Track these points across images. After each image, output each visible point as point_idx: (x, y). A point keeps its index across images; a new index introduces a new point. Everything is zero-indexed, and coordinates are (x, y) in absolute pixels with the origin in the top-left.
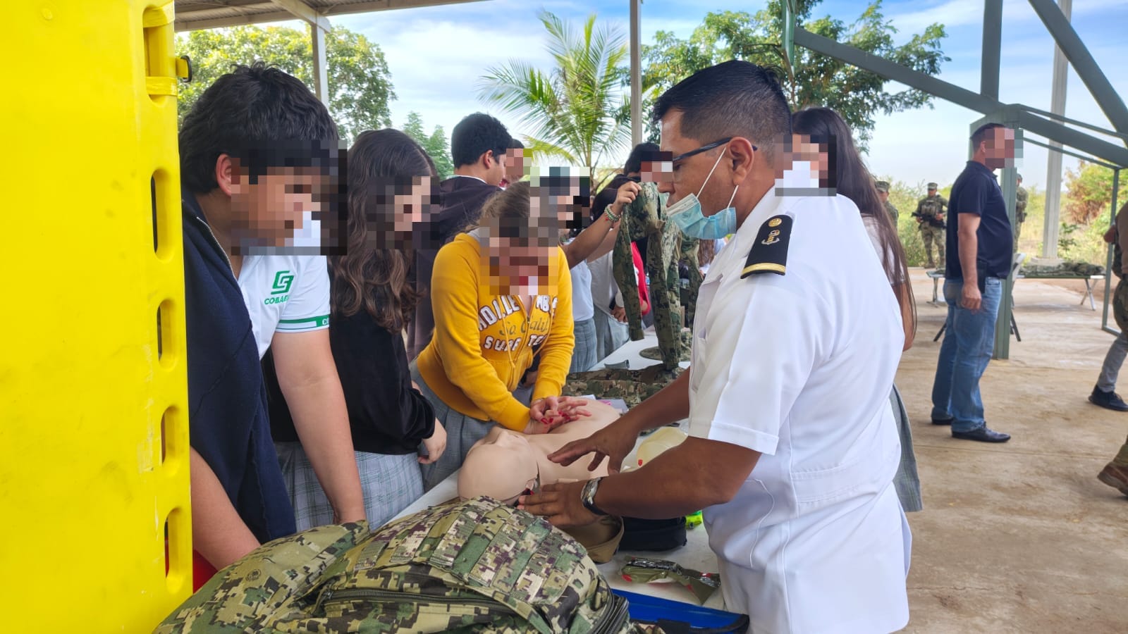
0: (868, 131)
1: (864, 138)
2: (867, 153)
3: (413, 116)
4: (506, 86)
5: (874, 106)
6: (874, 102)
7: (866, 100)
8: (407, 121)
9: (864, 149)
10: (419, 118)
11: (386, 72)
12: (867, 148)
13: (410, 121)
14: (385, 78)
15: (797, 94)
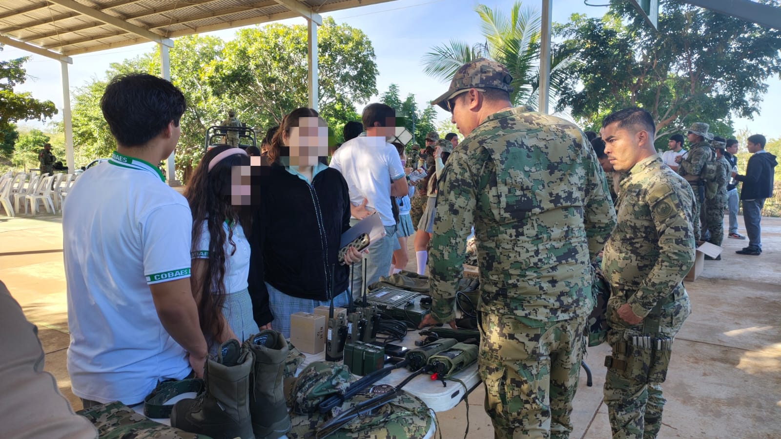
0: (760, 94)
1: (755, 100)
2: (759, 113)
3: (393, 87)
4: (446, 61)
5: (769, 71)
6: (769, 67)
7: (760, 66)
8: (388, 91)
9: (754, 109)
10: (397, 88)
11: (373, 55)
12: (759, 109)
13: (390, 90)
14: (372, 60)
15: (695, 63)
